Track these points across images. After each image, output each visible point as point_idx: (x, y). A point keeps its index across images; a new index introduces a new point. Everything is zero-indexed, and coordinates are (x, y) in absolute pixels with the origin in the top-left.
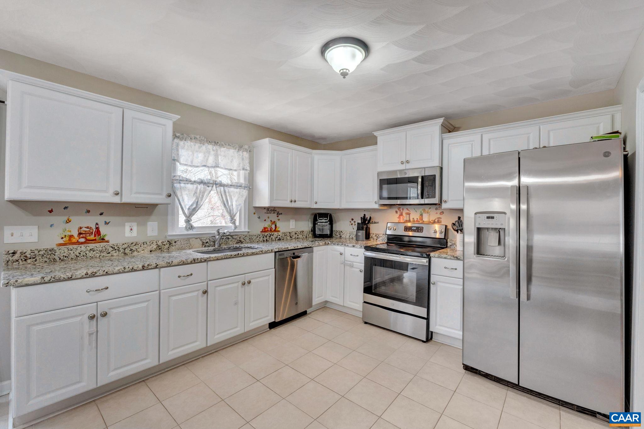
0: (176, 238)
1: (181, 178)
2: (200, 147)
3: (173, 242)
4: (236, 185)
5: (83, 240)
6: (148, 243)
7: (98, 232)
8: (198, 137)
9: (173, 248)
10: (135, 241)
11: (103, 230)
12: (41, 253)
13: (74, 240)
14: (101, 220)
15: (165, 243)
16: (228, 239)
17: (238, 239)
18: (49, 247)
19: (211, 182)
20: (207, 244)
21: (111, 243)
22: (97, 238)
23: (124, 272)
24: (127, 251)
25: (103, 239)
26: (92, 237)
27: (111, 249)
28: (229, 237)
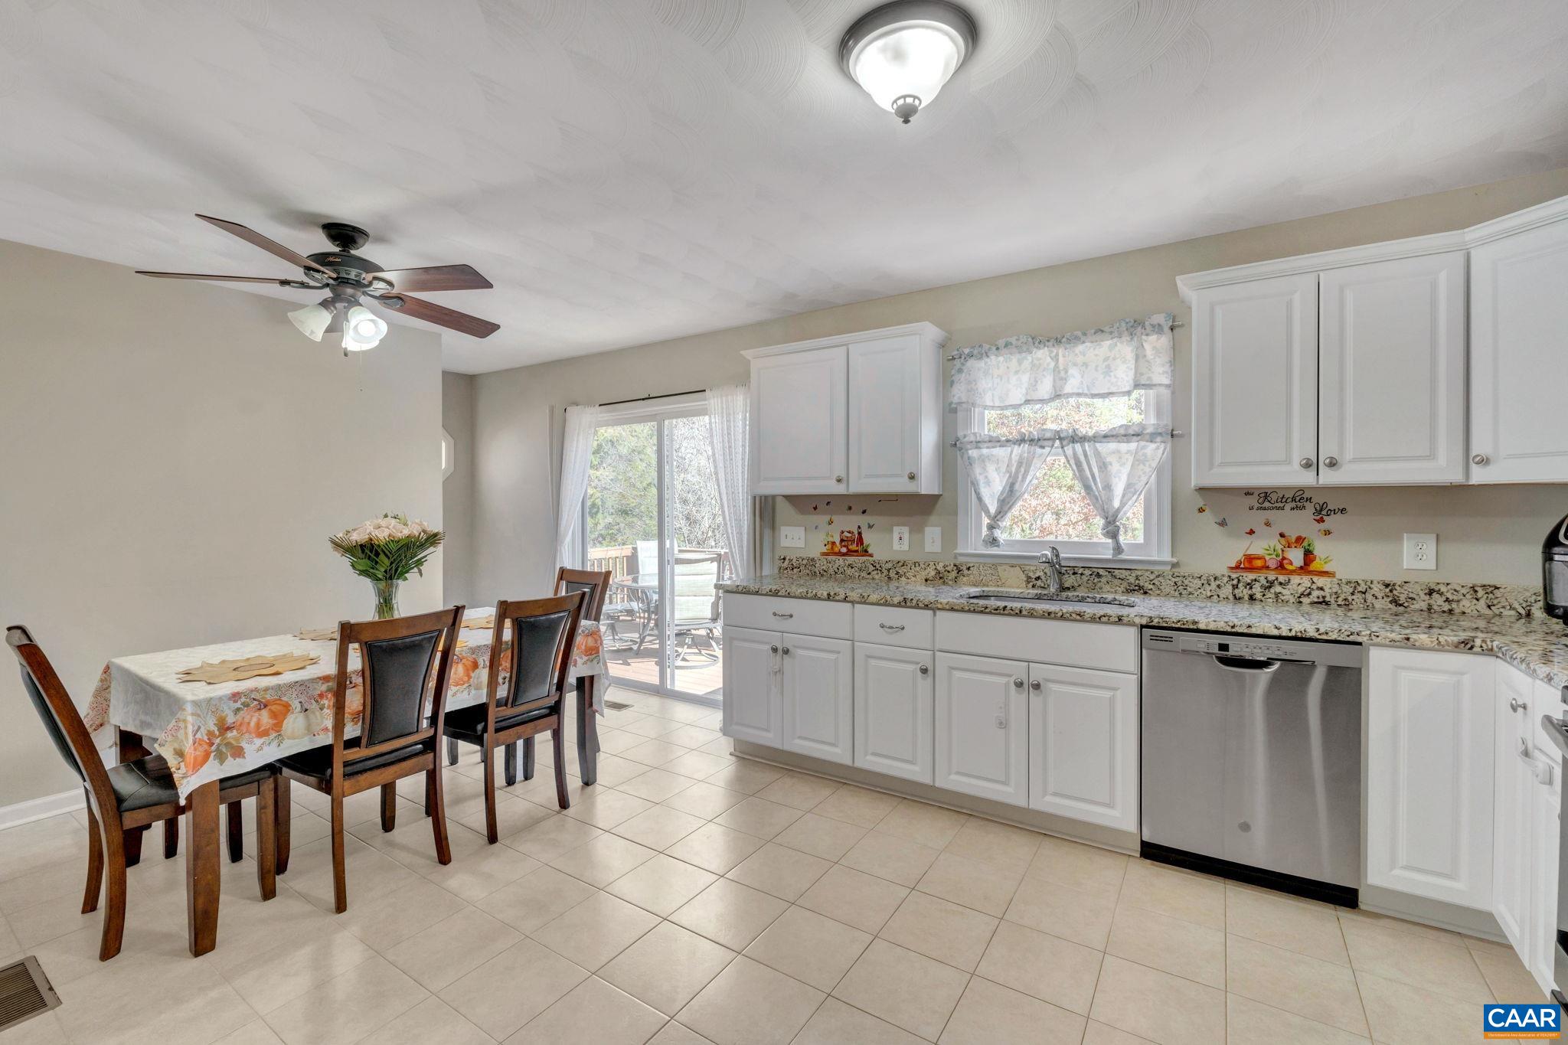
0: (971, 561)
1: (978, 439)
2: (1020, 363)
3: (964, 568)
4: (1122, 431)
5: (844, 550)
6: (922, 565)
7: (860, 540)
8: (1013, 340)
9: (965, 579)
10: (902, 558)
11: (867, 538)
12: (805, 562)
13: (836, 550)
14: (863, 520)
15: (948, 569)
16: (1099, 575)
17: (1132, 580)
18: (811, 556)
19: (1048, 435)
20: (1039, 583)
21: (876, 558)
22: (859, 548)
23: (806, 598)
24: (892, 574)
25: (866, 551)
26: (853, 547)
27: (872, 568)
28: (1101, 572)
